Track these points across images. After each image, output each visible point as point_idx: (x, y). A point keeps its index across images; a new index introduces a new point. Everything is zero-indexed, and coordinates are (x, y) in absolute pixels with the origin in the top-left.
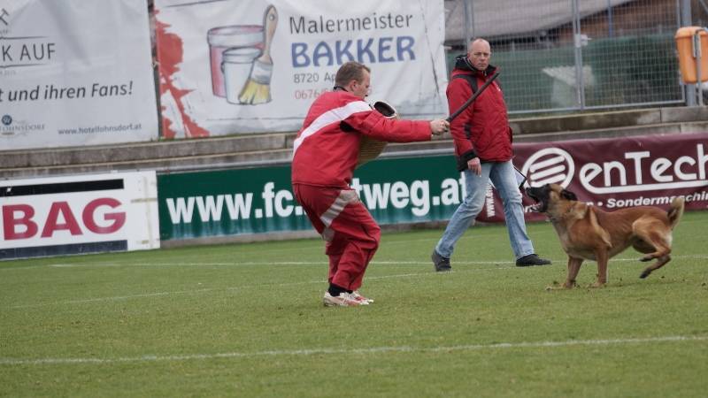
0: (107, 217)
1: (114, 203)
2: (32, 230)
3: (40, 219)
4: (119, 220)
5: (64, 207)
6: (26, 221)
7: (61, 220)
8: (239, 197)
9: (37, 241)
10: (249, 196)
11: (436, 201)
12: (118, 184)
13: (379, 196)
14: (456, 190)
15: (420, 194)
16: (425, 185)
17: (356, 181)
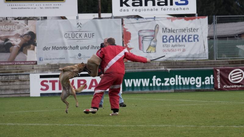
3: (88, 84)
5: (95, 81)
7: (94, 84)
8: (145, 80)
9: (87, 90)
10: (149, 80)
11: (203, 83)
13: (186, 81)
14: (209, 80)
15: (198, 81)
16: (200, 78)
17: (180, 76)
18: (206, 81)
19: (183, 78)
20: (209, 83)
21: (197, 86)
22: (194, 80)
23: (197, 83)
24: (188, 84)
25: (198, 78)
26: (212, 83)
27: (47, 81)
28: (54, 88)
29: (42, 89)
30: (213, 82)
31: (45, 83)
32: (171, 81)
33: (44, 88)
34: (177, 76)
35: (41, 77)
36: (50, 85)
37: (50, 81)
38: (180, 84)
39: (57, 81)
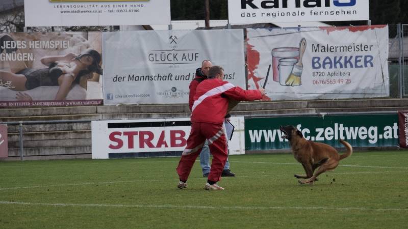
2: (183, 143)
6: (181, 138)
11: (381, 137)
13: (353, 133)
14: (391, 132)
15: (373, 133)
16: (375, 129)
17: (341, 125)
18: (385, 134)
19: (347, 129)
20: (390, 137)
21: (370, 141)
22: (366, 132)
23: (371, 136)
24: (355, 137)
25: (371, 128)
26: (396, 136)
27: (119, 134)
28: (131, 145)
29: (111, 147)
30: (398, 134)
31: (116, 136)
32: (326, 134)
33: (115, 144)
34: (336, 125)
35: (111, 126)
36: (125, 139)
37: (125, 134)
38: (342, 138)
39: (136, 133)
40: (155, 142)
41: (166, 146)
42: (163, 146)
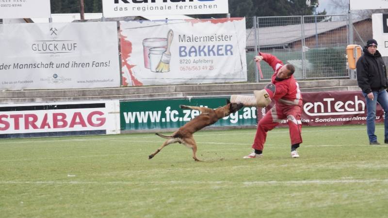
0: (98, 119)
1: (101, 114)
2: (65, 124)
3: (69, 120)
4: (103, 121)
5: (80, 115)
6: (63, 120)
7: (78, 120)
8: (155, 112)
9: (67, 129)
10: (160, 112)
11: (241, 117)
12: (103, 105)
14: (250, 112)
18: (245, 114)
20: (249, 117)
21: (232, 121)
23: (232, 117)
26: (254, 117)
27: (6, 116)
28: (17, 127)
30: (256, 114)
31: (3, 119)
32: (193, 115)
33: (3, 126)
36: (11, 121)
37: (12, 116)
39: (21, 116)
40: (39, 123)
41: (49, 127)
42: (46, 127)
